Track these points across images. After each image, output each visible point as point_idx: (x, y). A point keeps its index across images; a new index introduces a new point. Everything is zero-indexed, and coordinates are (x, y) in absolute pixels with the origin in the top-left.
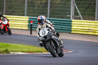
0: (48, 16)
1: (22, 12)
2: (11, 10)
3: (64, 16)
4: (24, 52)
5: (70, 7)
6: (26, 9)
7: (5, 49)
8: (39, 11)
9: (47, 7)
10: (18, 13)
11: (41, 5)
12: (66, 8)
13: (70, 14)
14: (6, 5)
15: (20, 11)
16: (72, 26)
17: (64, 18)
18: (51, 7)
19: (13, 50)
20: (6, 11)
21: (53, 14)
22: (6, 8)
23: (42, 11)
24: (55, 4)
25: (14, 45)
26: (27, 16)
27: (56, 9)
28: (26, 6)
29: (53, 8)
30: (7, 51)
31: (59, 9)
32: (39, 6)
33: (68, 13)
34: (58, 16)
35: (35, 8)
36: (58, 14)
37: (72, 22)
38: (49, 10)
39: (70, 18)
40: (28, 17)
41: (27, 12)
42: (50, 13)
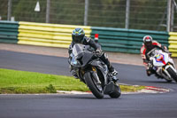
0: (126, 26)
1: (78, 17)
2: (60, 14)
3: (155, 26)
4: (82, 91)
5: (166, 10)
6: (86, 13)
7: (48, 85)
8: (109, 17)
9: (125, 9)
10: (72, 21)
11: (113, 6)
12: (159, 10)
13: (165, 22)
14: (51, 5)
15: (76, 16)
16: (169, 44)
17: (156, 30)
18: (131, 9)
19: (62, 86)
20: (51, 16)
21: (136, 21)
22: (51, 10)
23: (115, 17)
24: (139, 3)
25: (65, 77)
26: (88, 25)
27: (140, 13)
28: (86, 7)
29: (135, 12)
30: (51, 89)
31: (146, 13)
32: (109, 8)
33: (162, 19)
34: (144, 25)
35: (104, 12)
36: (143, 22)
37: (169, 36)
38: (127, 15)
39: (165, 29)
40: (89, 27)
41: (89, 19)
42: (130, 21)
